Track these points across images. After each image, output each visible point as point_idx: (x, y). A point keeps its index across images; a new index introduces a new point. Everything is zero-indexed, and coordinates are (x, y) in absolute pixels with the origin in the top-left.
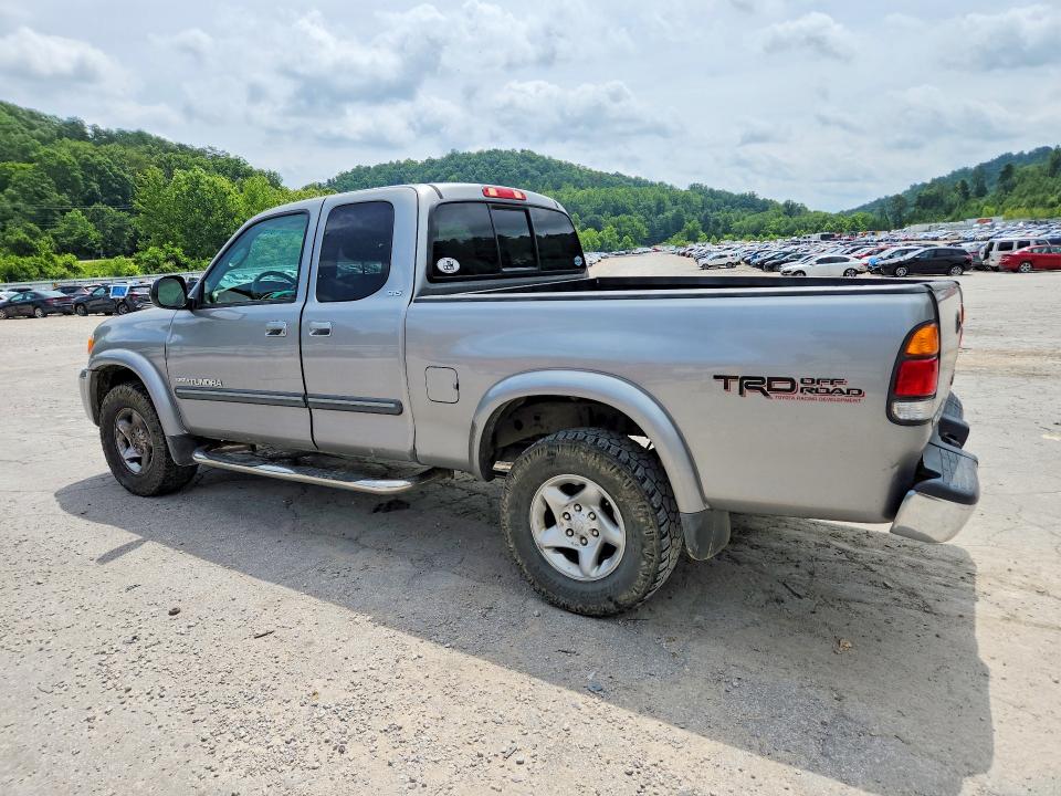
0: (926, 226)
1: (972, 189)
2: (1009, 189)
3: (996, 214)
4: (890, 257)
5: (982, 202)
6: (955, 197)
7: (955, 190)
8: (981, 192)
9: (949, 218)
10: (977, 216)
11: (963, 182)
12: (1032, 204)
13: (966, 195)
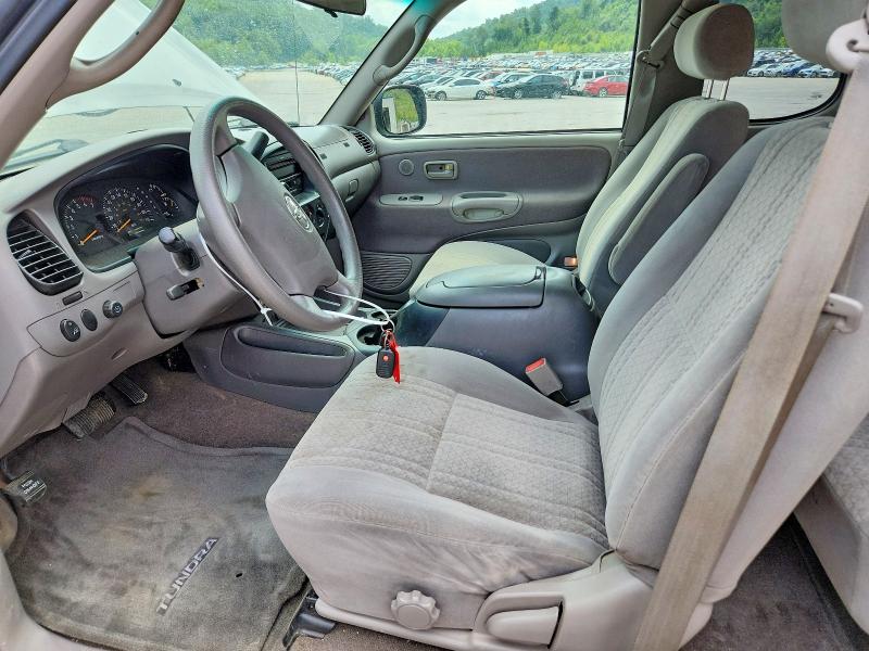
0: (501, 56)
1: (531, 27)
2: (555, 28)
3: (548, 48)
4: (507, 81)
5: (538, 37)
6: (520, 32)
7: (520, 26)
8: (538, 30)
9: (516, 50)
10: (535, 49)
11: (526, 20)
12: (571, 42)
13: (527, 31)
